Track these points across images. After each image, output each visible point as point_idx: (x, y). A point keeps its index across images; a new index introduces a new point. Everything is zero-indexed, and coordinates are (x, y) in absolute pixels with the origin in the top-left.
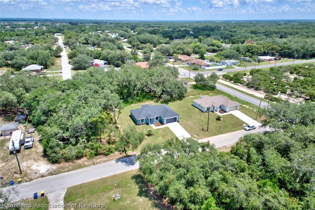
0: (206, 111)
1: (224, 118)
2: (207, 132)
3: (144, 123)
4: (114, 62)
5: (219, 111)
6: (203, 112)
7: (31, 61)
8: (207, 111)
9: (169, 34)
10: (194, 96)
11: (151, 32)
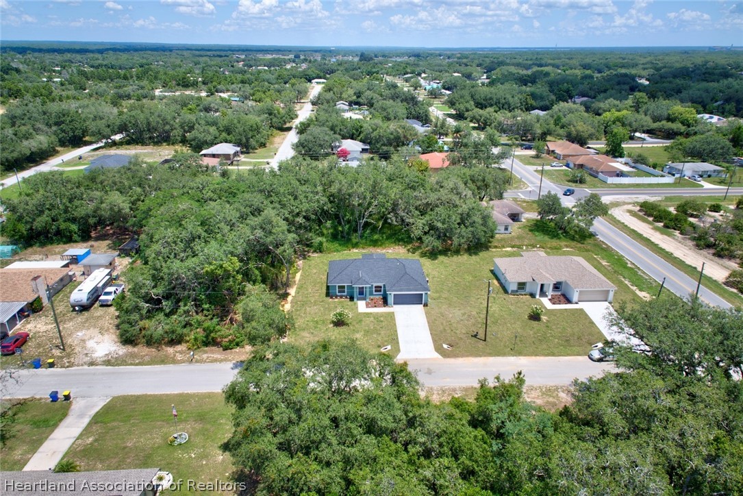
0: (513, 291)
1: (553, 317)
2: (481, 344)
3: (345, 294)
4: (379, 149)
5: (550, 297)
6: (506, 291)
7: (224, 135)
8: (517, 291)
9: (565, 84)
10: (515, 249)
11: (525, 78)
